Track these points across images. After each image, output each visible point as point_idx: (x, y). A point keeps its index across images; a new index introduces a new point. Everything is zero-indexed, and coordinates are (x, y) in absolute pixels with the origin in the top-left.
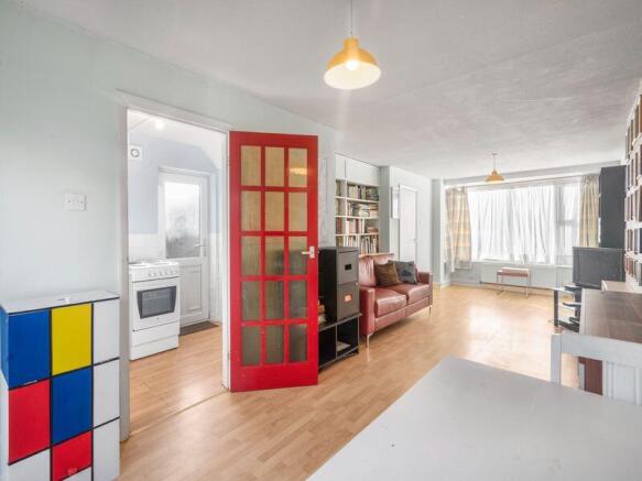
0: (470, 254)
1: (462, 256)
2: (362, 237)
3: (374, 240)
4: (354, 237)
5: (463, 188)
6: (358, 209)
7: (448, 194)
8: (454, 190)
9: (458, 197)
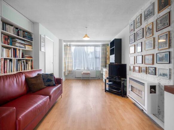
0: (72, 68)
1: (70, 69)
2: (19, 60)
3: (30, 63)
4: (11, 60)
5: (70, 45)
6: (15, 41)
7: (65, 46)
8: (67, 45)
9: (68, 48)
